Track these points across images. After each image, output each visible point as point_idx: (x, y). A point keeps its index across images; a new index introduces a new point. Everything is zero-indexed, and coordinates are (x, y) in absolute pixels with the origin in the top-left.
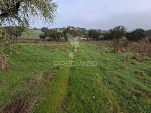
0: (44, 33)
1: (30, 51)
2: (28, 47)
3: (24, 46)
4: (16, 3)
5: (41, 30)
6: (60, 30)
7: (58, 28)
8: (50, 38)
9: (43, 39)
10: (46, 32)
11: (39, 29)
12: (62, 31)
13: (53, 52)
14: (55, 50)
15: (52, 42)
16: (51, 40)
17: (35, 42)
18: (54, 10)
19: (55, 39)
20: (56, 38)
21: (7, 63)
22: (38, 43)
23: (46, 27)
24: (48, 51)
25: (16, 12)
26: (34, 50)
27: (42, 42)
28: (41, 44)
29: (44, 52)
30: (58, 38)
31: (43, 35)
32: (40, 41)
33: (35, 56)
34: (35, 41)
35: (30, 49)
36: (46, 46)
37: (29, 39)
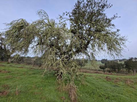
0: (104, 64)
1: (93, 82)
2: (91, 77)
3: (87, 75)
4: (86, 42)
5: (101, 62)
6: (119, 61)
7: (118, 60)
8: (109, 69)
9: (103, 70)
10: (106, 63)
11: (99, 61)
12: (123, 63)
13: (117, 86)
14: (119, 84)
15: (113, 74)
16: (112, 72)
17: (96, 73)
18: (122, 43)
19: (115, 71)
20: (117, 70)
21: (76, 94)
22: (99, 73)
23: (105, 59)
24: (111, 84)
25: (86, 49)
26: (96, 81)
27: (103, 72)
28: (102, 75)
29: (107, 85)
30: (119, 69)
31: (103, 66)
32: (101, 72)
33: (98, 88)
34: (96, 71)
35: (94, 80)
36: (108, 77)
37: (91, 69)
